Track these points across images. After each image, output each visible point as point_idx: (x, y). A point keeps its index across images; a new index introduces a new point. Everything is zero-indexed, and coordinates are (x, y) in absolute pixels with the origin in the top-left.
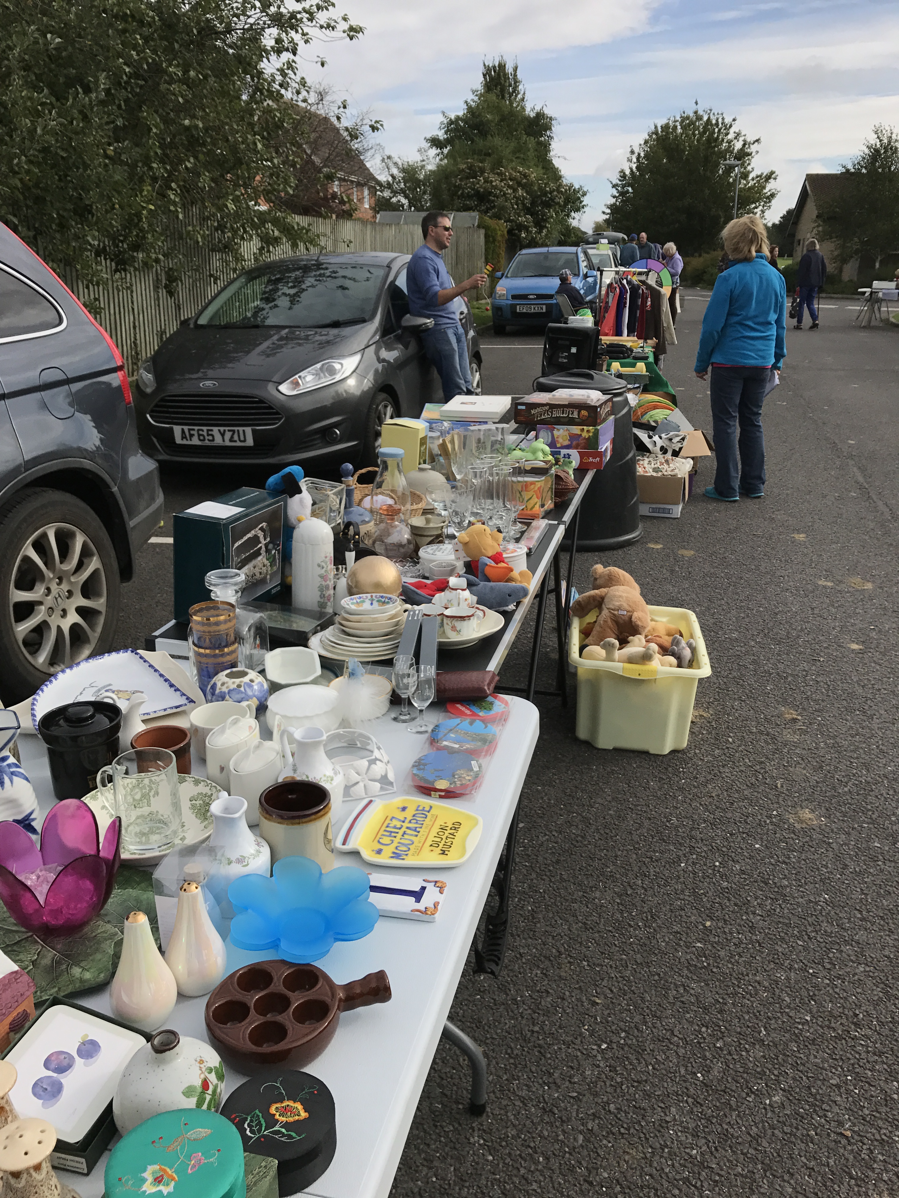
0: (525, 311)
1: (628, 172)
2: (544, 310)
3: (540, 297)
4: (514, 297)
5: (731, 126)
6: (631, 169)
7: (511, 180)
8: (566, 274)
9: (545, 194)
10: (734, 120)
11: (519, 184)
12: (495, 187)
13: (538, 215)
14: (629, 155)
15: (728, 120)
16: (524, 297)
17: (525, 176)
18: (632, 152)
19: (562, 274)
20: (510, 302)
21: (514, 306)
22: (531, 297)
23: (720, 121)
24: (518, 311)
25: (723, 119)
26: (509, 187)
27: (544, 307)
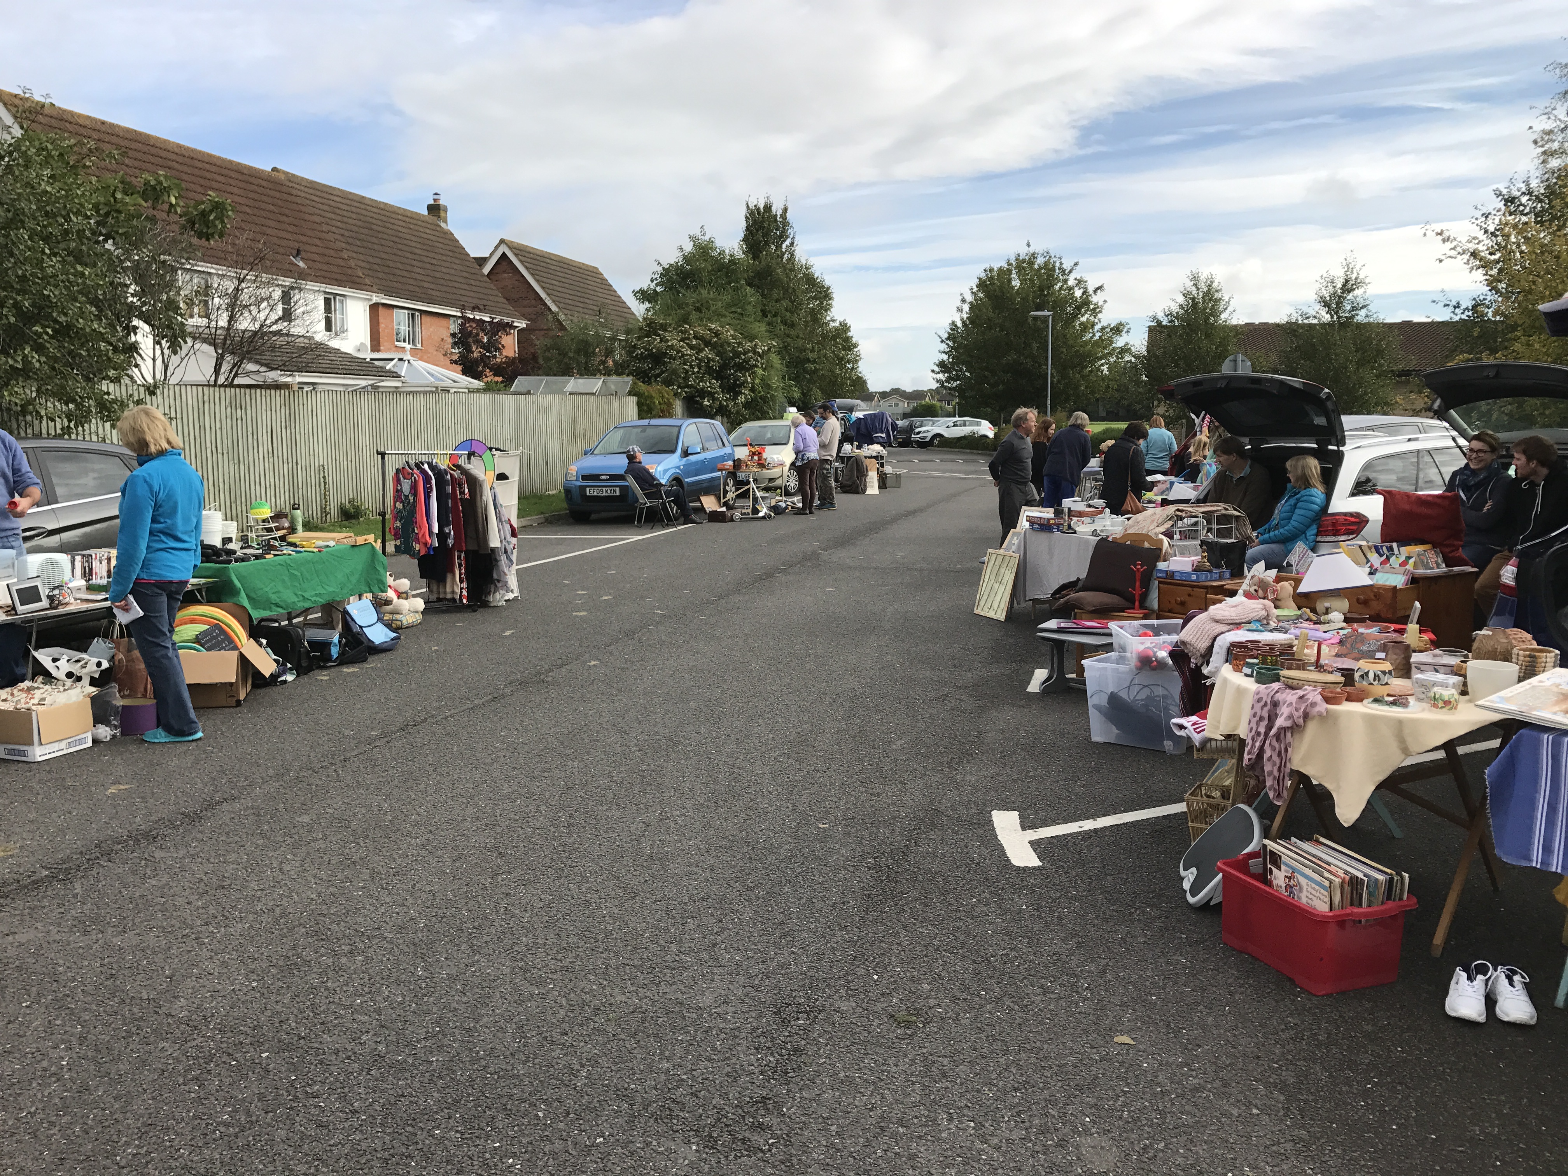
0: (595, 494)
1: (959, 324)
2: (618, 494)
3: (613, 477)
4: (585, 478)
5: (1070, 272)
6: (962, 319)
7: (695, 337)
8: (634, 451)
9: (737, 354)
10: (1076, 264)
11: (707, 343)
12: (672, 347)
13: (729, 380)
14: (959, 304)
15: (1067, 266)
16: (595, 477)
17: (717, 334)
18: (964, 301)
19: (629, 451)
20: (578, 484)
21: (583, 488)
22: (603, 477)
23: (1057, 265)
24: (588, 494)
25: (1061, 264)
26: (692, 347)
27: (618, 489)
